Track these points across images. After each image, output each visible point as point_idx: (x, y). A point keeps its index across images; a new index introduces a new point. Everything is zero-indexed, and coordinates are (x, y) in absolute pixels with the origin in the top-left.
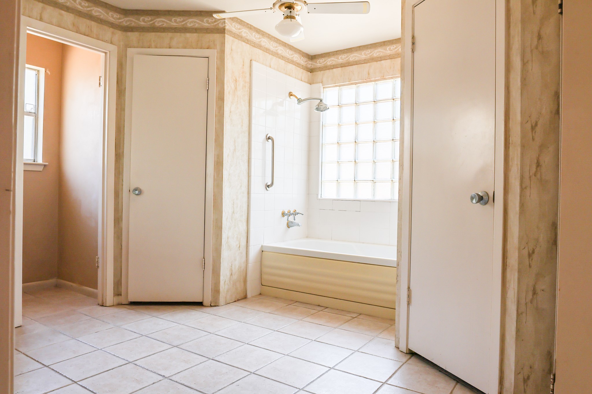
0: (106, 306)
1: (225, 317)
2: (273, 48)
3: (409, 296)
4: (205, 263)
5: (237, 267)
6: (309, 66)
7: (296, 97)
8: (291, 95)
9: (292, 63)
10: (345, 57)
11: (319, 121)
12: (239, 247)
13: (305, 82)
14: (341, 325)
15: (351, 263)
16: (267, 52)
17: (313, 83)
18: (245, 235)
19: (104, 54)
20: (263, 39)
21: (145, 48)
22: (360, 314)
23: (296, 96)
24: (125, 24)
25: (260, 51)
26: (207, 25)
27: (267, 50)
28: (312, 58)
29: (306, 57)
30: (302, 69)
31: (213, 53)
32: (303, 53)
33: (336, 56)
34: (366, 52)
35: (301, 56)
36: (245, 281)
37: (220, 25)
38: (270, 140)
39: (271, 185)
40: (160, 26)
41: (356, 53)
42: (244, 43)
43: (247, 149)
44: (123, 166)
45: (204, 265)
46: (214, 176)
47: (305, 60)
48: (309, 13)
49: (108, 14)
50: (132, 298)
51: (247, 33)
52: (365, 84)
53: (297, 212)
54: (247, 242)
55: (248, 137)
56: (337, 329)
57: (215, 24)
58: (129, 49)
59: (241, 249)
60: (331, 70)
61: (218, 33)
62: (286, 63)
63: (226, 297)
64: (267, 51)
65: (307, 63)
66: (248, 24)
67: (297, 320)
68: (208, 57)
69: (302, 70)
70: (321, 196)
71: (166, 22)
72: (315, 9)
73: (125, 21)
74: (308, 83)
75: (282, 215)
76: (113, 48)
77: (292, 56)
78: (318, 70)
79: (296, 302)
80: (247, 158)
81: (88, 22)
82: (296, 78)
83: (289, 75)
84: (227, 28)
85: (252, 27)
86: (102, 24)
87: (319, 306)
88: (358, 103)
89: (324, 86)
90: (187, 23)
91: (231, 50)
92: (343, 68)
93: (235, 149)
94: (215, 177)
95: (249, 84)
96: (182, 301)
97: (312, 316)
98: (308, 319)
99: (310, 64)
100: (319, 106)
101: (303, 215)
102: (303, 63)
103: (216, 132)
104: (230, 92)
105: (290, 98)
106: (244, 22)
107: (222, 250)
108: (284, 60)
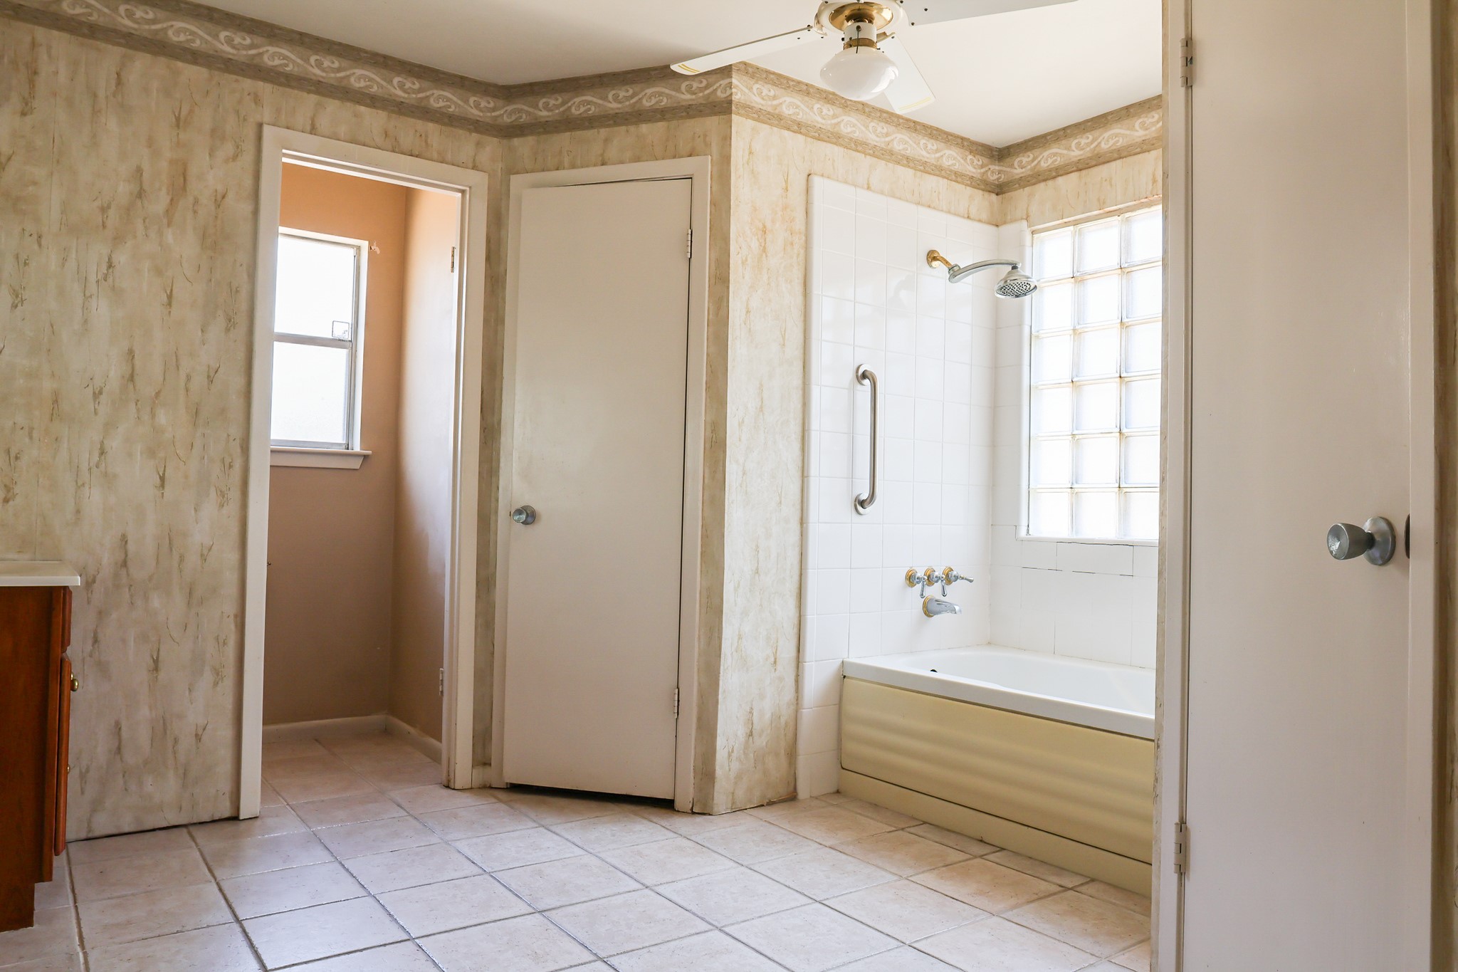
0: (454, 789)
1: (709, 846)
2: (878, 139)
3: (1183, 848)
4: (678, 701)
5: (768, 716)
6: (992, 178)
7: (946, 263)
8: (932, 257)
9: (938, 173)
10: (1089, 140)
11: (1020, 325)
12: (775, 662)
13: (980, 221)
14: (1013, 908)
15: (1068, 726)
16: (857, 151)
17: (1005, 223)
18: (791, 632)
19: (460, 195)
20: (846, 118)
21: (549, 170)
22: (1093, 880)
23: (945, 260)
24: (507, 120)
25: (836, 148)
26: (688, 96)
27: (858, 146)
28: (1001, 154)
29: (982, 155)
30: (968, 188)
31: (702, 166)
32: (973, 143)
33: (1064, 142)
34: (1146, 119)
35: (967, 153)
36: (792, 754)
37: (719, 93)
38: (867, 382)
39: (868, 500)
40: (581, 114)
41: (1119, 126)
42: (786, 133)
43: (799, 406)
44: (499, 454)
45: (678, 705)
46: (704, 476)
47: (980, 163)
48: (913, 24)
49: (466, 102)
50: (513, 775)
51: (797, 107)
52: (1147, 210)
53: (955, 573)
54: (799, 651)
55: (801, 376)
56: (995, 919)
57: (707, 92)
58: (512, 177)
59: (779, 667)
60: (1050, 183)
61: (715, 114)
62: (919, 173)
63: (733, 793)
64: (859, 148)
65: (987, 169)
66: (799, 82)
67: (896, 878)
68: (691, 178)
69: (969, 190)
70: (1028, 530)
71: (595, 103)
72: (926, 10)
73: (506, 113)
74: (989, 223)
75: (908, 582)
76: (479, 180)
77: (938, 155)
78: (1017, 185)
79: (925, 823)
80: (798, 429)
81: (420, 124)
82: (949, 212)
83: (929, 207)
84: (737, 97)
85: (811, 90)
86: (452, 126)
87: (981, 841)
88: (1126, 265)
89: (1034, 228)
90: (640, 99)
91: (751, 153)
92: (1084, 172)
93: (761, 407)
94: (706, 481)
95: (804, 238)
96: (625, 793)
97: (944, 869)
98: (929, 879)
99: (995, 172)
100: (1006, 282)
101: (971, 581)
102: (974, 170)
103: (709, 364)
104: (746, 260)
105: (931, 266)
106: (788, 79)
107: (722, 668)
108: (912, 168)
